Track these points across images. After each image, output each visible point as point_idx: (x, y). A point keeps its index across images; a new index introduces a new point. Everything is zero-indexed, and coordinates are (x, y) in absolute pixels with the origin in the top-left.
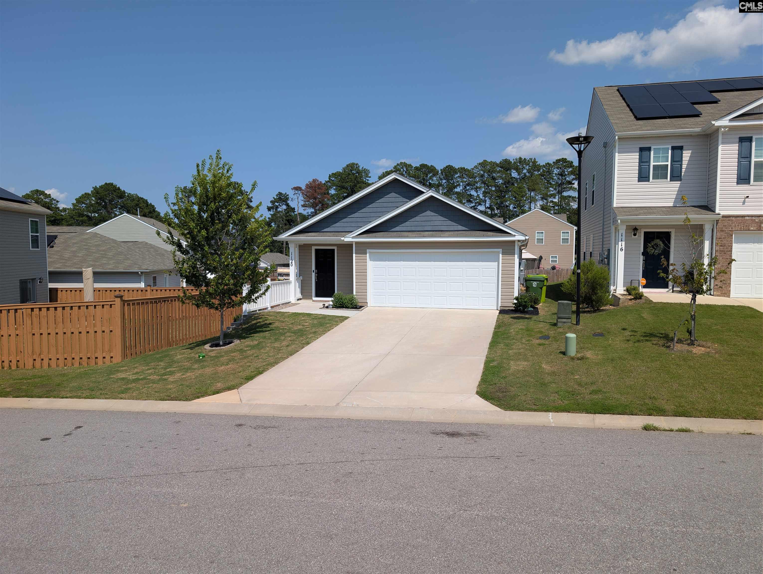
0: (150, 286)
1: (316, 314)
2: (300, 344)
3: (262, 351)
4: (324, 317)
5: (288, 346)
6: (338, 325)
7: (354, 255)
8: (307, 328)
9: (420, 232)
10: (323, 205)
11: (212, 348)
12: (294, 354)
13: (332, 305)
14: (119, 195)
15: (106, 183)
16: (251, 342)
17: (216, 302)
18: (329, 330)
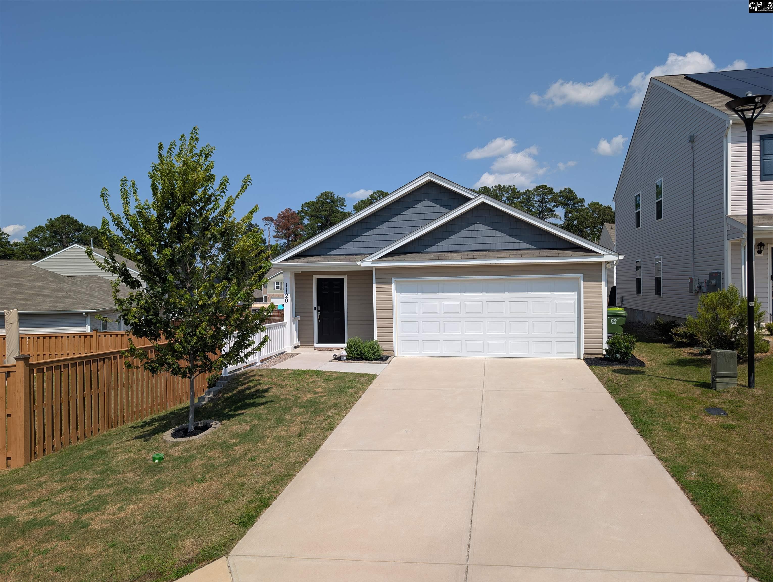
0: (97, 330)
1: (328, 372)
2: (318, 430)
3: (260, 446)
4: (342, 376)
5: (300, 435)
6: (365, 390)
7: (374, 285)
8: (322, 396)
9: (466, 253)
10: (296, 235)
11: (176, 440)
12: (315, 453)
13: (346, 356)
14: (76, 228)
15: (62, 216)
16: (239, 427)
17: (184, 364)
18: (356, 401)
